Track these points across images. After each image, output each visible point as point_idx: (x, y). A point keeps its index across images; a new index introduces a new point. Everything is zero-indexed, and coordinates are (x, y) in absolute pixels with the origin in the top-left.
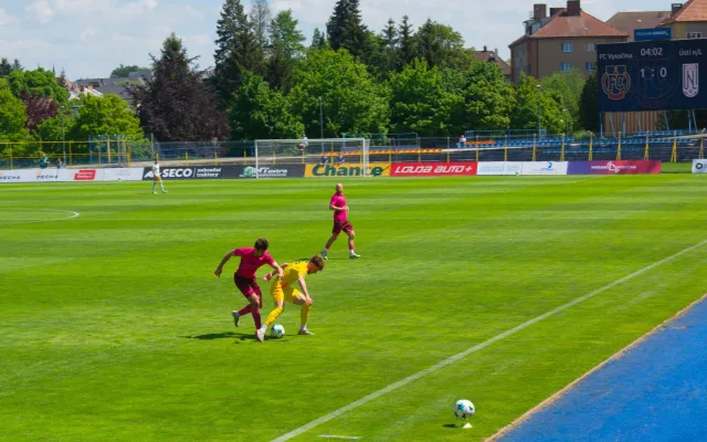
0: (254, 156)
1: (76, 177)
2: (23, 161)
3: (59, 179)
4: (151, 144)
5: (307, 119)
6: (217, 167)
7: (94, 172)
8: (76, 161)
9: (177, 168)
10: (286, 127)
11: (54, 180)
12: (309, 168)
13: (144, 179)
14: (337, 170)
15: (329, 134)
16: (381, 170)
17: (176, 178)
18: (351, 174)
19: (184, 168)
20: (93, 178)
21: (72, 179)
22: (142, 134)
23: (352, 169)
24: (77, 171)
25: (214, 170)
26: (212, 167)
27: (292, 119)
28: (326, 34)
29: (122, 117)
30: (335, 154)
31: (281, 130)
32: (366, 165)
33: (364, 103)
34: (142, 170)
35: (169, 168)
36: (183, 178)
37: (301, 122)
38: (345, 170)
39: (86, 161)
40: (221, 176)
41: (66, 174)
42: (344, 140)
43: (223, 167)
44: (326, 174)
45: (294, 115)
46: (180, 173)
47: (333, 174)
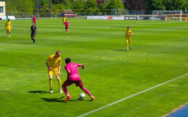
0: (152, 14)
1: (108, 18)
2: (95, 14)
4: (127, 11)
6: (143, 17)
7: (112, 17)
8: (108, 14)
9: (133, 17)
10: (161, 8)
11: (102, 19)
12: (166, 18)
13: (124, 19)
14: (174, 19)
15: (172, 10)
16: (185, 19)
17: (132, 19)
18: (177, 20)
19: (134, 17)
21: (107, 19)
22: (124, 8)
23: (177, 19)
24: (108, 17)
25: (142, 18)
26: (142, 17)
27: (162, 5)
29: (119, 4)
30: (173, 15)
31: (159, 8)
32: (181, 18)
33: (181, 2)
34: (124, 17)
35: (131, 17)
36: (134, 19)
37: (165, 6)
38: (176, 19)
39: (110, 14)
40: (144, 19)
41: (105, 18)
42: (176, 11)
43: (144, 17)
44: (171, 20)
45: (163, 5)
46: (134, 18)
47: (172, 20)
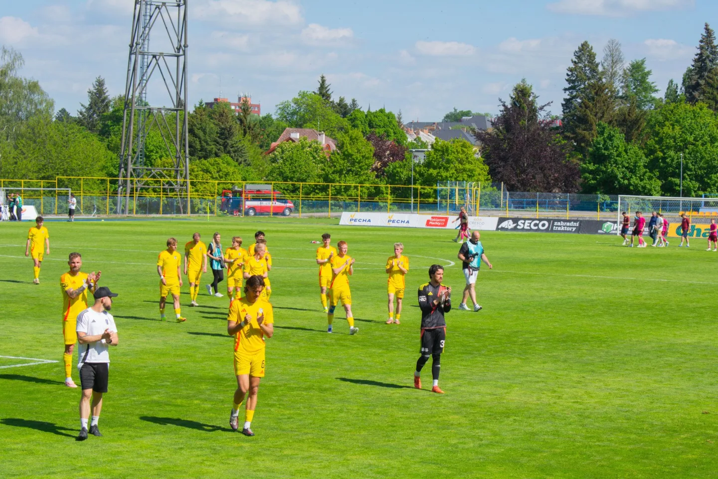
0: (616, 211)
1: (428, 223)
2: (371, 202)
3: (410, 225)
4: (502, 195)
5: (663, 176)
6: (575, 221)
7: (447, 219)
8: (425, 206)
9: (533, 220)
10: (642, 183)
11: (405, 225)
12: (673, 227)
13: (498, 229)
14: (703, 231)
15: (687, 193)
17: (531, 230)
19: (540, 220)
20: (445, 224)
21: (424, 225)
22: (490, 182)
24: (429, 217)
25: (572, 224)
26: (570, 221)
27: (648, 174)
28: (680, 86)
29: (470, 163)
31: (636, 186)
34: (496, 219)
35: (525, 219)
36: (538, 230)
37: (659, 178)
39: (433, 206)
40: (579, 230)
41: (417, 219)
42: (703, 199)
43: (581, 222)
44: (691, 234)
45: (651, 171)
46: (536, 225)
47: (698, 235)
